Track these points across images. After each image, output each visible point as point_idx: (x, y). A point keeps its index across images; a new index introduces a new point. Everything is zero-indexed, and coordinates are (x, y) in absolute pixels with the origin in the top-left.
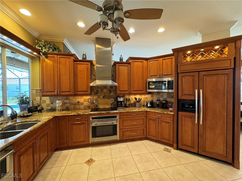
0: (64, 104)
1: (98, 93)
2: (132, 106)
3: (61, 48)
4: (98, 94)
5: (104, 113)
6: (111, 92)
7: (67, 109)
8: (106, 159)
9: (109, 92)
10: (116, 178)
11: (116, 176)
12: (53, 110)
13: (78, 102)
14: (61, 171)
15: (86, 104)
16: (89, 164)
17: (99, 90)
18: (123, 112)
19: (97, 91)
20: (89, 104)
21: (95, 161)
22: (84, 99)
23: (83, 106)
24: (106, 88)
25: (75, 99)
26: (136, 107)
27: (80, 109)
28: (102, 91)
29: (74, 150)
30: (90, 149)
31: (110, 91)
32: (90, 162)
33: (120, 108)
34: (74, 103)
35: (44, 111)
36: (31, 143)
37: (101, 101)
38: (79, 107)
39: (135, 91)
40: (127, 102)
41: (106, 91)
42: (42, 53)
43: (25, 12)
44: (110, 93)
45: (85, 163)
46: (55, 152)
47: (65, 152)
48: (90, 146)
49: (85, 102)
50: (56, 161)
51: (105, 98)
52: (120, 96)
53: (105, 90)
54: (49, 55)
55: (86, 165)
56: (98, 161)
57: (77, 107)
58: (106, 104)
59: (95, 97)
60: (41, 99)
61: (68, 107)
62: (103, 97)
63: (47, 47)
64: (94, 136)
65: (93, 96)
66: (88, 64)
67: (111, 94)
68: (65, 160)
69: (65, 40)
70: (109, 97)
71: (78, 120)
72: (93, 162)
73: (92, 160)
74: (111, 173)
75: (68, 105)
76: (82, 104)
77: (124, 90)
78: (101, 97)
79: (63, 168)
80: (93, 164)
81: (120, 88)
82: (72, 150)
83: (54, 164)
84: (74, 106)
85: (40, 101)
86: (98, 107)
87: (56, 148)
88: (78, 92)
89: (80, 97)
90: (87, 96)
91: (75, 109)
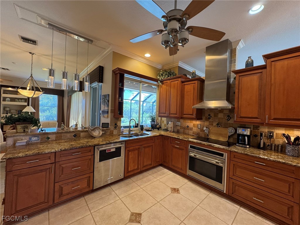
0: (175, 126)
1: (210, 118)
2: (278, 151)
3: (177, 72)
4: (211, 120)
5: (204, 144)
6: (231, 118)
7: (178, 132)
8: (191, 200)
9: (226, 118)
10: (182, 223)
11: (184, 222)
12: (166, 130)
13: (188, 127)
14: (152, 180)
15: (195, 129)
16: (173, 192)
17: (212, 115)
18: (235, 152)
19: (209, 115)
20: (199, 131)
21: (180, 193)
22: (194, 124)
23: (192, 132)
24: (223, 112)
25: (185, 123)
26: (286, 154)
27: (189, 134)
28: (216, 115)
29: (173, 173)
30: (186, 181)
31: (228, 116)
32: (175, 190)
33: (241, 145)
34: (184, 127)
35: (161, 130)
36: (137, 147)
37: (214, 129)
38: (188, 132)
39: (275, 119)
40: (261, 139)
41: (222, 117)
42: (160, 81)
43: (148, 55)
44: (228, 120)
45: (171, 188)
46: (160, 167)
47: (166, 170)
48: (187, 178)
49: (195, 127)
50: (156, 172)
51: (219, 126)
52: (247, 126)
53: (220, 115)
54: (164, 82)
55: (170, 190)
56: (182, 196)
57: (187, 131)
58: (221, 135)
59: (207, 123)
60: (161, 120)
61: (179, 130)
62: (218, 124)
63: (164, 75)
64: (192, 168)
65: (204, 122)
66: (195, 83)
67: (229, 122)
68: (161, 175)
69: (179, 63)
70: (226, 126)
71: (177, 144)
72: (177, 193)
73: (178, 190)
74: (183, 215)
75: (179, 128)
76: (191, 129)
77: (250, 116)
78: (215, 124)
79: (155, 180)
80: (176, 195)
81: (240, 113)
82: (171, 172)
83: (153, 173)
84: (183, 130)
85: (161, 121)
86: (208, 137)
87: (161, 163)
88: (184, 114)
89: (189, 121)
90: (196, 121)
91: (184, 133)
